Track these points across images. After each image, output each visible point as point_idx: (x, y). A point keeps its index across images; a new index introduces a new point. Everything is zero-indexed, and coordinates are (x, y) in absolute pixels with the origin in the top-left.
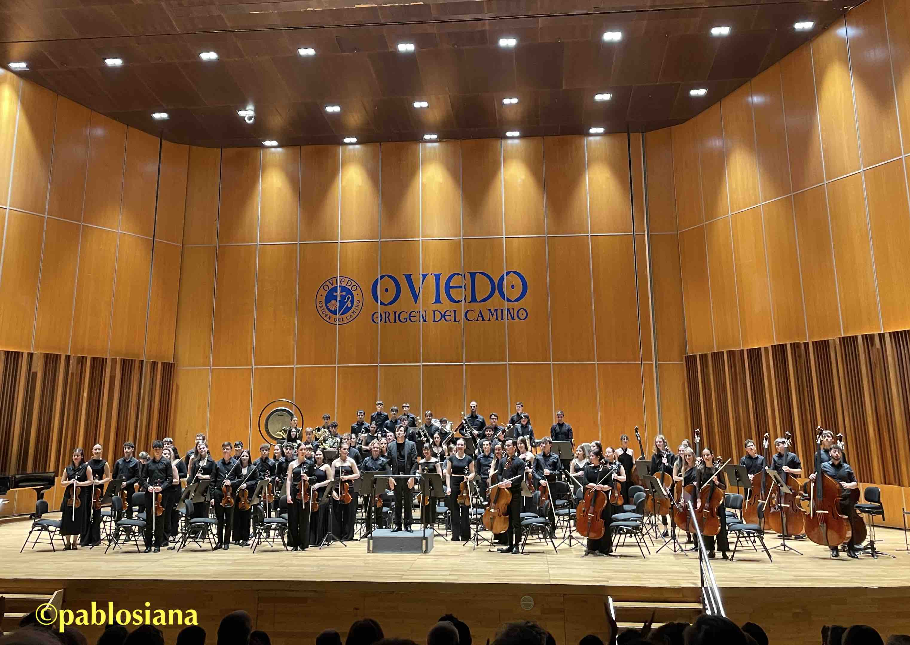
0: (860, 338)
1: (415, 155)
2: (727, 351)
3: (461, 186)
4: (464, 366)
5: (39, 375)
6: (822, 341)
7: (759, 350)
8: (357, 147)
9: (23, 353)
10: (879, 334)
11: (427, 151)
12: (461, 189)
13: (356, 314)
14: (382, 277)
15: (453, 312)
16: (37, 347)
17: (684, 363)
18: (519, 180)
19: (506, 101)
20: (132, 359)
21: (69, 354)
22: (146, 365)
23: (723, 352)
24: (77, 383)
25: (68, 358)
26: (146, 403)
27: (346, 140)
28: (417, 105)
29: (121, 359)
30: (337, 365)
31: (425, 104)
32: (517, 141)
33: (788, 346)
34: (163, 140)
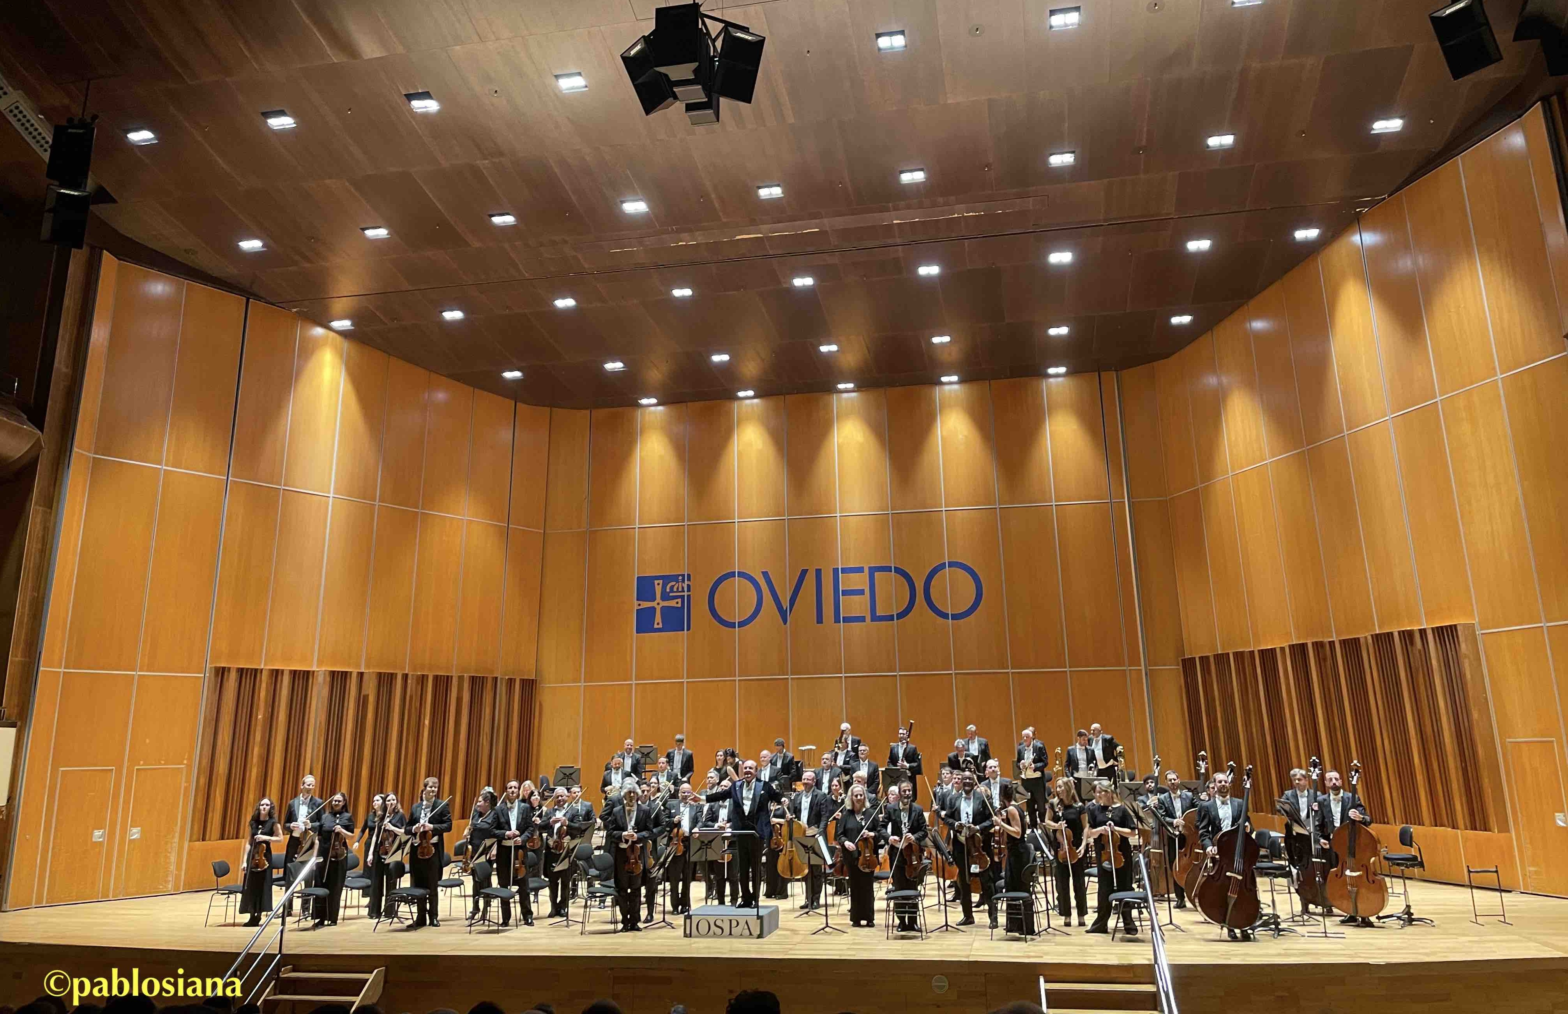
0: (1396, 635)
1: (828, 408)
2: (1233, 653)
3: (887, 448)
4: (898, 678)
5: (372, 699)
6: (1351, 639)
7: (1273, 650)
8: (756, 401)
9: (351, 673)
10: (1420, 630)
11: (843, 403)
12: (888, 452)
16: (366, 665)
17: (1181, 667)
18: (960, 436)
19: (936, 340)
20: (483, 677)
21: (407, 672)
22: (501, 684)
23: (1228, 654)
24: (416, 708)
25: (405, 677)
26: (502, 730)
27: (741, 394)
28: (824, 349)
29: (470, 677)
30: (737, 678)
31: (834, 348)
32: (956, 387)
33: (1310, 646)
34: (517, 404)
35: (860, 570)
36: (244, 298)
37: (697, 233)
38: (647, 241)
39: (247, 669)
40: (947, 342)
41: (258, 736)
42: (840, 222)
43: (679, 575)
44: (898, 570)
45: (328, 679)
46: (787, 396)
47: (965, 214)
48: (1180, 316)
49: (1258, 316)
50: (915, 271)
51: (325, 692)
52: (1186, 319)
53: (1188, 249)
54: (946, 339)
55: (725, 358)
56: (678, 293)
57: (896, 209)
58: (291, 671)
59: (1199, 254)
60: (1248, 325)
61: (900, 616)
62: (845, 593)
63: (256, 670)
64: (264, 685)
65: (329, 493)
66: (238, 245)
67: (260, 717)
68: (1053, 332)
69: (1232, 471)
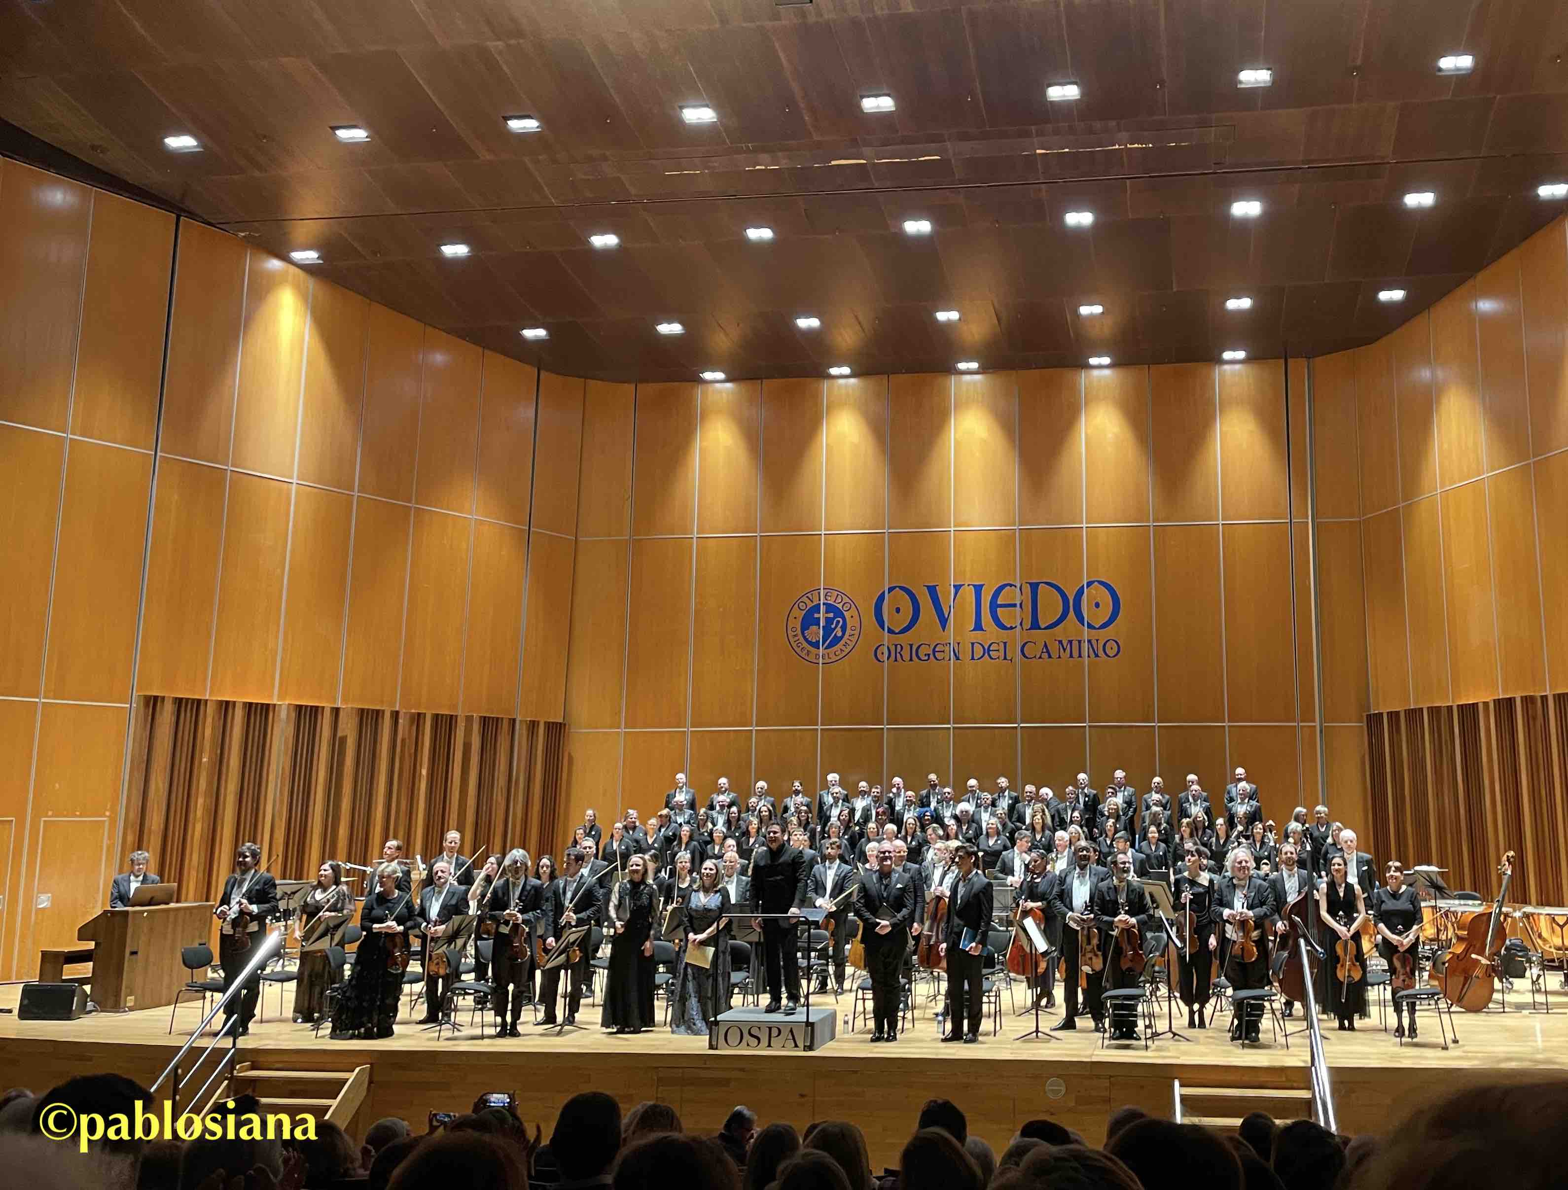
1: (944, 394)
3: (1017, 443)
4: (1019, 729)
5: (351, 743)
7: (1474, 706)
8: (852, 381)
9: (323, 707)
11: (963, 388)
12: (1017, 448)
13: (849, 648)
14: (891, 589)
15: (1002, 645)
16: (346, 698)
18: (1110, 435)
19: (1085, 310)
20: (498, 719)
21: (397, 709)
22: (521, 726)
23: (1422, 709)
24: (410, 755)
25: (396, 715)
26: (521, 785)
27: (834, 371)
28: (941, 316)
29: (481, 717)
30: (819, 727)
31: (954, 315)
32: (1107, 372)
33: (1518, 702)
34: (542, 372)
36: (174, 216)
37: (781, 155)
38: (716, 163)
39: (187, 699)
40: (1100, 314)
41: (202, 782)
42: (967, 148)
45: (293, 715)
46: (892, 376)
47: (1128, 146)
48: (1390, 289)
49: (1486, 293)
50: (1061, 220)
51: (291, 730)
52: (1397, 295)
53: (1406, 205)
54: (1098, 309)
55: (815, 322)
56: (753, 234)
57: (1041, 133)
58: (245, 704)
59: (1420, 212)
60: (1474, 304)
63: (199, 701)
64: (209, 720)
65: (292, 478)
66: (164, 143)
67: (205, 760)
68: (1233, 304)
69: (1442, 487)
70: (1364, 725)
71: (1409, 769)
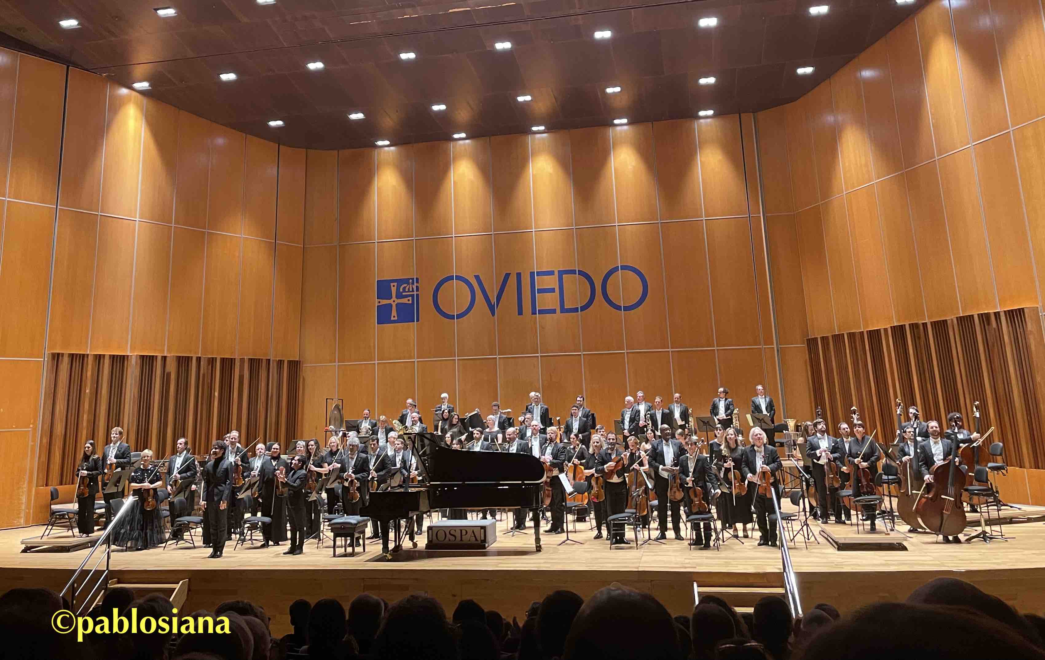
0: (976, 317)
1: (524, 147)
2: (847, 333)
3: (572, 177)
4: (582, 356)
5: (173, 376)
6: (940, 321)
7: (878, 331)
8: (467, 141)
9: (157, 356)
10: (995, 313)
11: (537, 142)
12: (572, 180)
16: (169, 351)
18: (630, 167)
19: (609, 90)
20: (259, 359)
21: (200, 356)
22: (273, 363)
23: (843, 334)
24: (208, 383)
25: (199, 359)
26: (274, 399)
27: (456, 136)
28: (520, 99)
29: (249, 359)
30: (457, 358)
31: (528, 98)
32: (625, 128)
33: (907, 327)
34: (281, 146)
35: (551, 273)
36: (65, 66)
37: (419, 8)
38: (381, 16)
39: (77, 354)
40: (619, 92)
41: (88, 407)
43: (409, 279)
44: (581, 273)
45: (139, 362)
46: (492, 138)
48: (804, 67)
49: (867, 66)
50: (592, 35)
51: (137, 371)
52: (809, 70)
53: (810, 13)
54: (618, 89)
55: (443, 107)
56: (404, 56)
58: (110, 356)
59: (820, 17)
60: (859, 74)
61: (584, 308)
62: (540, 291)
63: (84, 356)
64: (90, 367)
65: (136, 218)
66: (59, 24)
67: (89, 392)
68: (703, 81)
69: (846, 191)
70: (805, 345)
71: (837, 374)
